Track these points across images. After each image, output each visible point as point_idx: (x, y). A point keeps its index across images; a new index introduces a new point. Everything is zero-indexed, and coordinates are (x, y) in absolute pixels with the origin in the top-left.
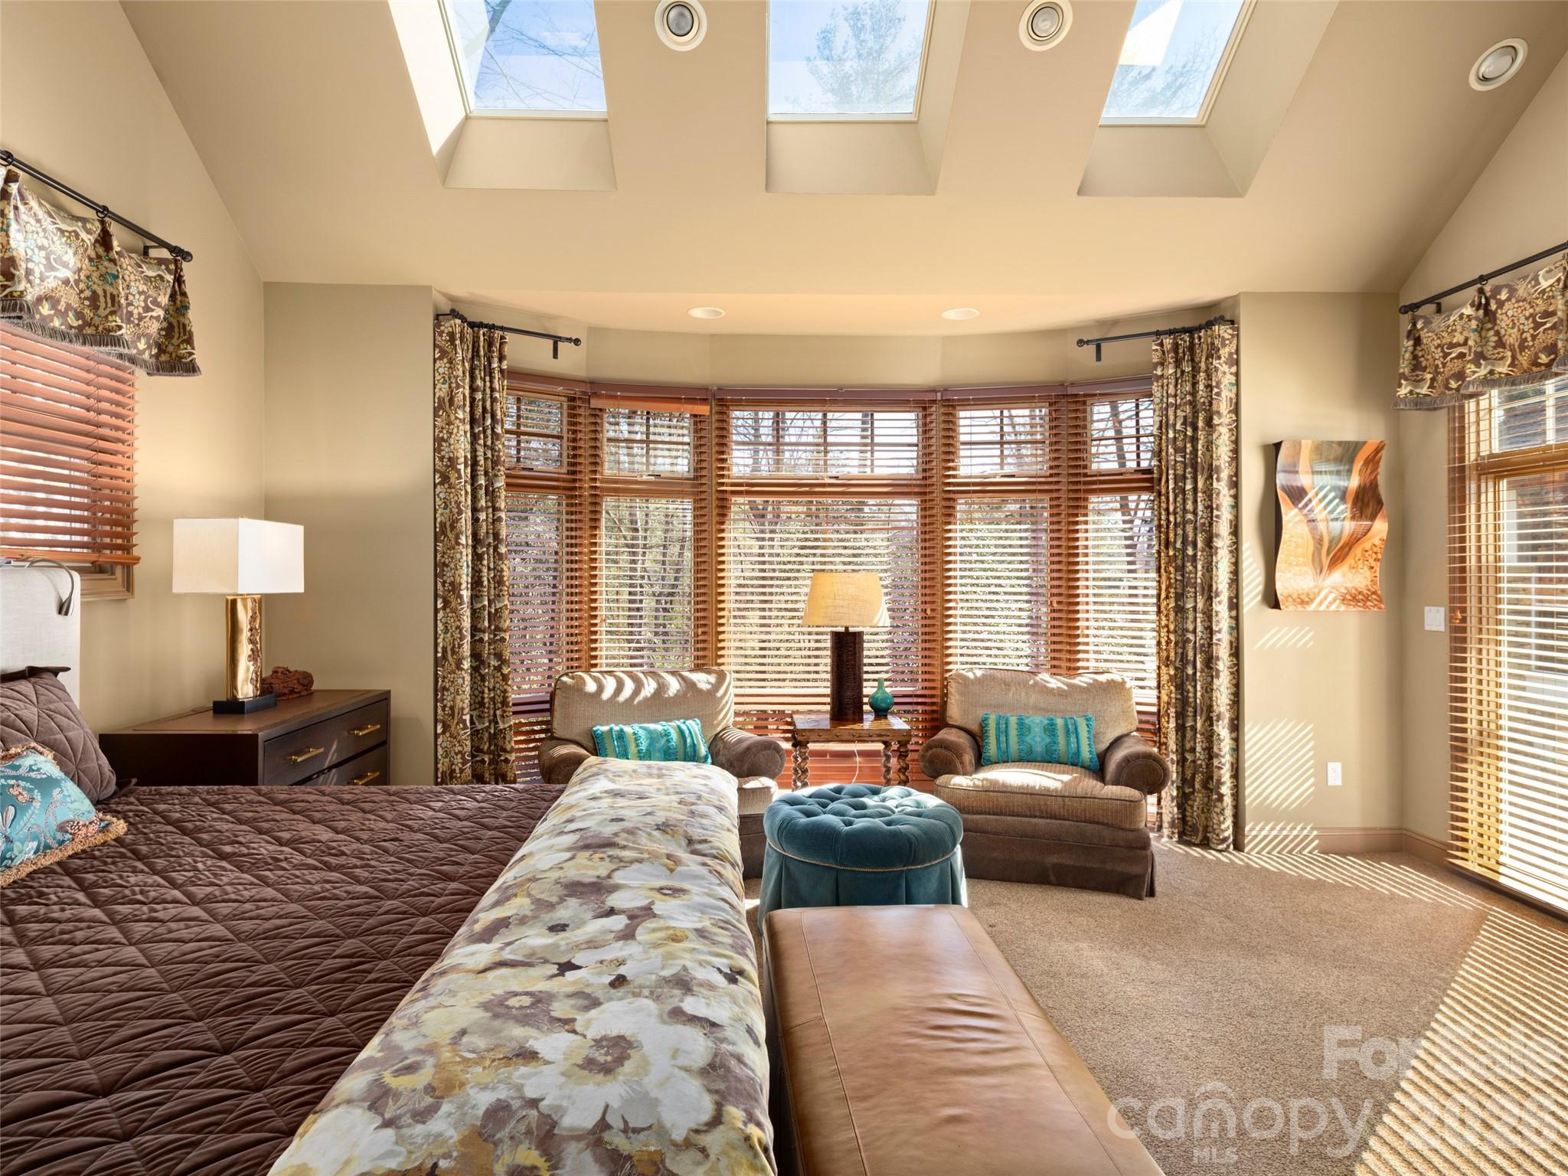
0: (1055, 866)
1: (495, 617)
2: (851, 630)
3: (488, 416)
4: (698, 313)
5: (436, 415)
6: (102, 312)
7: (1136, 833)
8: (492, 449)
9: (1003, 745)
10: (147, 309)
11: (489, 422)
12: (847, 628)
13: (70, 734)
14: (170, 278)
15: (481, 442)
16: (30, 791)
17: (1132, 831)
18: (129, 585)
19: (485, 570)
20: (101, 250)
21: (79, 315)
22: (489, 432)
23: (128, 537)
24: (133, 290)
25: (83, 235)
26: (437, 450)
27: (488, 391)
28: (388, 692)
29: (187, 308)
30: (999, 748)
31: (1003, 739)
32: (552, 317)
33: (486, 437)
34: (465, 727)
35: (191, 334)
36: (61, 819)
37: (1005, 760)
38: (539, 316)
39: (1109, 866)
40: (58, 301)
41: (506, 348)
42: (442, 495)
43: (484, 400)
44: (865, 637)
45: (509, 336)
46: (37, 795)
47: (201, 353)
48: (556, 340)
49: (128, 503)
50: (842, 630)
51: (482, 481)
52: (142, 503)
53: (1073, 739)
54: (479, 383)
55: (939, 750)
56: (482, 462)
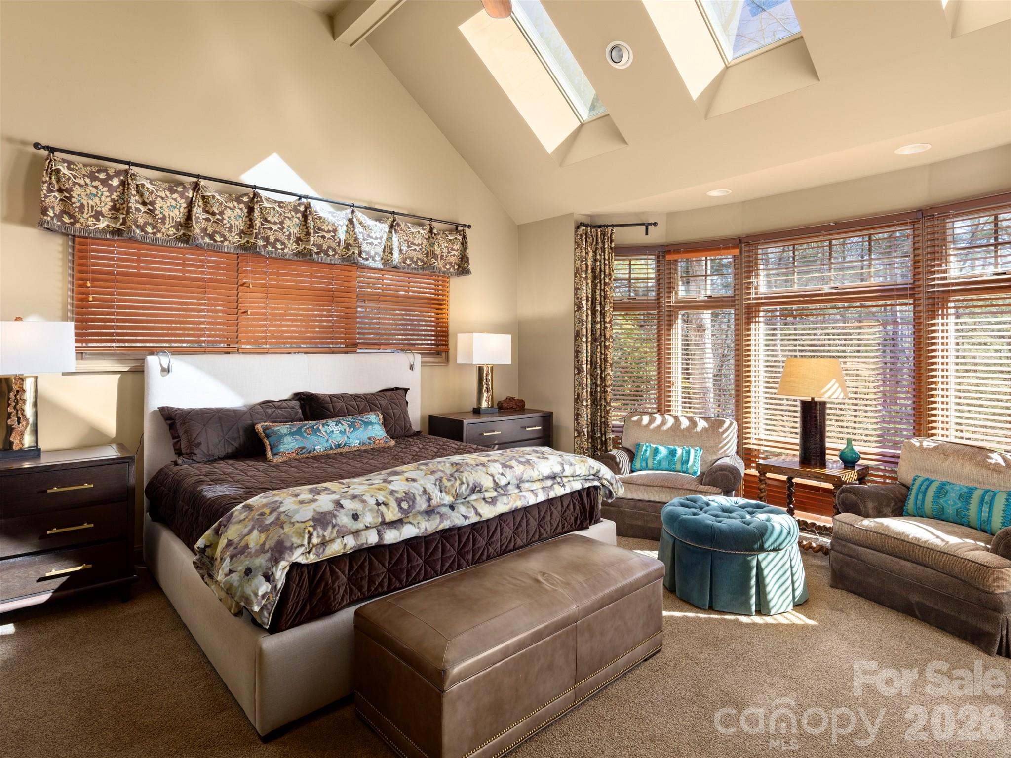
0: (917, 603)
1: (603, 379)
2: (816, 399)
3: (603, 273)
4: (715, 193)
5: (575, 277)
6: (429, 258)
7: (989, 596)
8: (604, 290)
9: (919, 502)
10: (449, 252)
11: (603, 276)
12: (813, 399)
13: (395, 411)
14: (460, 238)
15: (599, 287)
16: (361, 425)
17: (986, 592)
18: (447, 360)
19: (599, 354)
20: (430, 235)
21: (422, 261)
22: (603, 282)
23: (447, 341)
24: (443, 247)
25: (422, 232)
26: (576, 294)
27: (603, 260)
28: (552, 413)
29: (466, 248)
30: (916, 504)
31: (920, 497)
32: (643, 213)
33: (601, 285)
34: (584, 435)
35: (468, 258)
36: (369, 436)
37: (919, 514)
38: (636, 214)
39: (963, 617)
40: (413, 258)
41: (613, 236)
42: (578, 317)
43: (601, 265)
44: (828, 405)
45: (615, 229)
46: (363, 426)
47: (471, 267)
48: (647, 226)
49: (447, 327)
50: (809, 399)
51: (598, 308)
52: (452, 328)
53: (985, 508)
54: (598, 257)
55: (848, 494)
56: (599, 298)
